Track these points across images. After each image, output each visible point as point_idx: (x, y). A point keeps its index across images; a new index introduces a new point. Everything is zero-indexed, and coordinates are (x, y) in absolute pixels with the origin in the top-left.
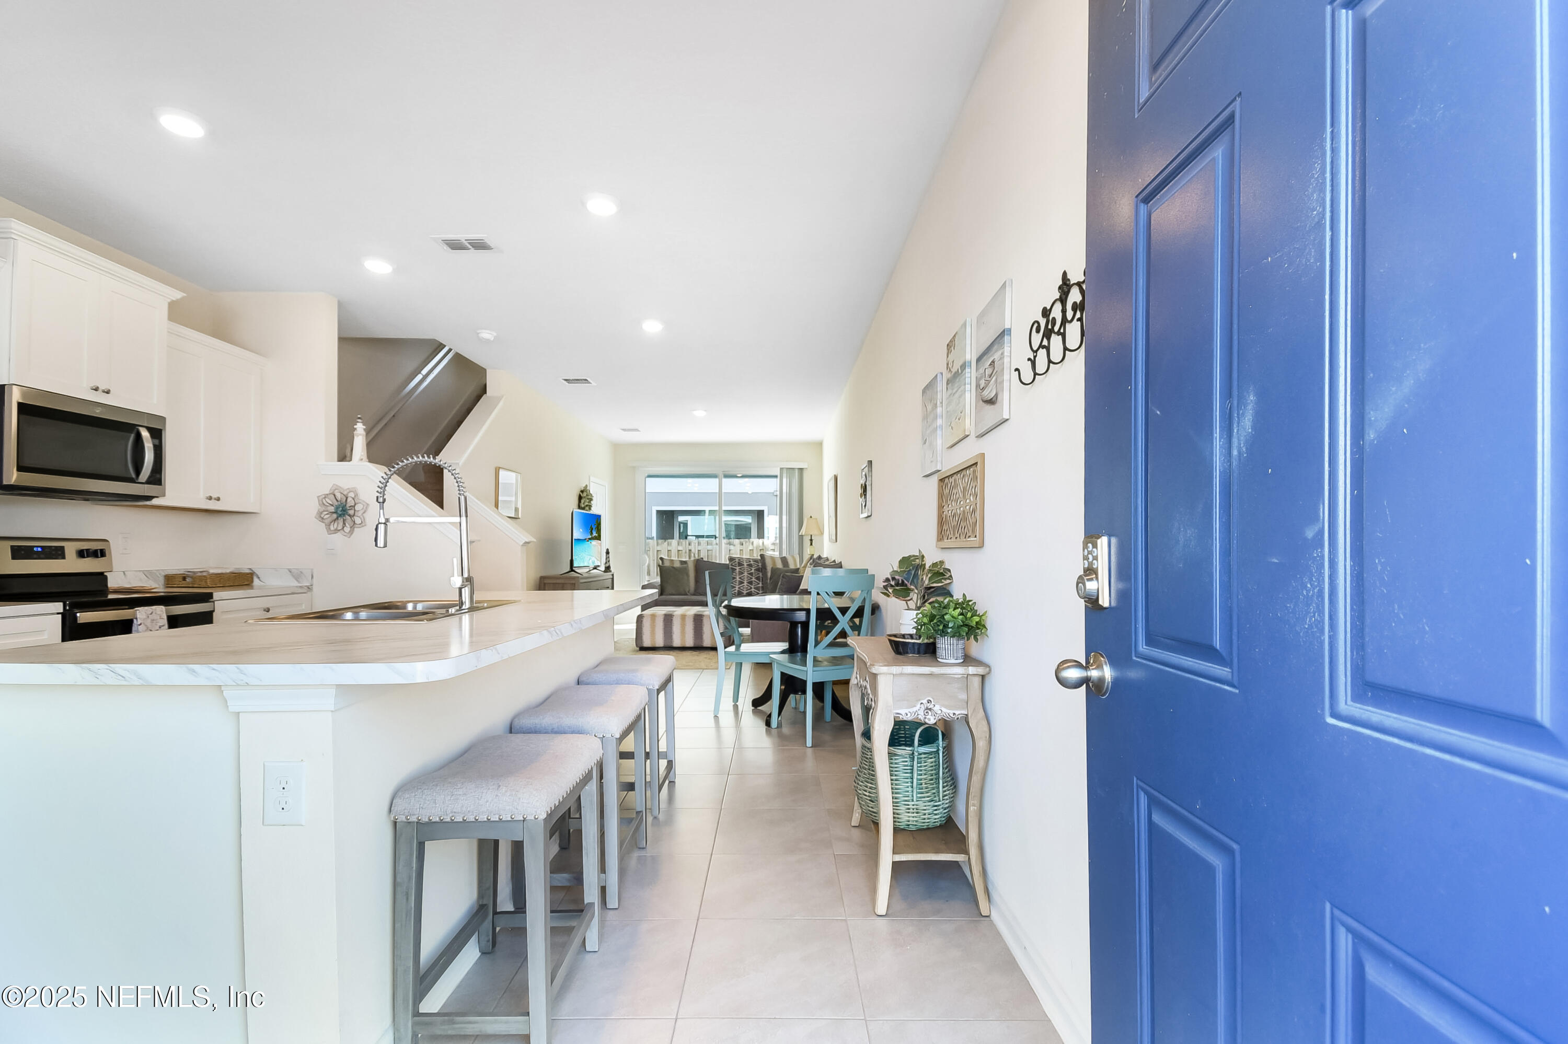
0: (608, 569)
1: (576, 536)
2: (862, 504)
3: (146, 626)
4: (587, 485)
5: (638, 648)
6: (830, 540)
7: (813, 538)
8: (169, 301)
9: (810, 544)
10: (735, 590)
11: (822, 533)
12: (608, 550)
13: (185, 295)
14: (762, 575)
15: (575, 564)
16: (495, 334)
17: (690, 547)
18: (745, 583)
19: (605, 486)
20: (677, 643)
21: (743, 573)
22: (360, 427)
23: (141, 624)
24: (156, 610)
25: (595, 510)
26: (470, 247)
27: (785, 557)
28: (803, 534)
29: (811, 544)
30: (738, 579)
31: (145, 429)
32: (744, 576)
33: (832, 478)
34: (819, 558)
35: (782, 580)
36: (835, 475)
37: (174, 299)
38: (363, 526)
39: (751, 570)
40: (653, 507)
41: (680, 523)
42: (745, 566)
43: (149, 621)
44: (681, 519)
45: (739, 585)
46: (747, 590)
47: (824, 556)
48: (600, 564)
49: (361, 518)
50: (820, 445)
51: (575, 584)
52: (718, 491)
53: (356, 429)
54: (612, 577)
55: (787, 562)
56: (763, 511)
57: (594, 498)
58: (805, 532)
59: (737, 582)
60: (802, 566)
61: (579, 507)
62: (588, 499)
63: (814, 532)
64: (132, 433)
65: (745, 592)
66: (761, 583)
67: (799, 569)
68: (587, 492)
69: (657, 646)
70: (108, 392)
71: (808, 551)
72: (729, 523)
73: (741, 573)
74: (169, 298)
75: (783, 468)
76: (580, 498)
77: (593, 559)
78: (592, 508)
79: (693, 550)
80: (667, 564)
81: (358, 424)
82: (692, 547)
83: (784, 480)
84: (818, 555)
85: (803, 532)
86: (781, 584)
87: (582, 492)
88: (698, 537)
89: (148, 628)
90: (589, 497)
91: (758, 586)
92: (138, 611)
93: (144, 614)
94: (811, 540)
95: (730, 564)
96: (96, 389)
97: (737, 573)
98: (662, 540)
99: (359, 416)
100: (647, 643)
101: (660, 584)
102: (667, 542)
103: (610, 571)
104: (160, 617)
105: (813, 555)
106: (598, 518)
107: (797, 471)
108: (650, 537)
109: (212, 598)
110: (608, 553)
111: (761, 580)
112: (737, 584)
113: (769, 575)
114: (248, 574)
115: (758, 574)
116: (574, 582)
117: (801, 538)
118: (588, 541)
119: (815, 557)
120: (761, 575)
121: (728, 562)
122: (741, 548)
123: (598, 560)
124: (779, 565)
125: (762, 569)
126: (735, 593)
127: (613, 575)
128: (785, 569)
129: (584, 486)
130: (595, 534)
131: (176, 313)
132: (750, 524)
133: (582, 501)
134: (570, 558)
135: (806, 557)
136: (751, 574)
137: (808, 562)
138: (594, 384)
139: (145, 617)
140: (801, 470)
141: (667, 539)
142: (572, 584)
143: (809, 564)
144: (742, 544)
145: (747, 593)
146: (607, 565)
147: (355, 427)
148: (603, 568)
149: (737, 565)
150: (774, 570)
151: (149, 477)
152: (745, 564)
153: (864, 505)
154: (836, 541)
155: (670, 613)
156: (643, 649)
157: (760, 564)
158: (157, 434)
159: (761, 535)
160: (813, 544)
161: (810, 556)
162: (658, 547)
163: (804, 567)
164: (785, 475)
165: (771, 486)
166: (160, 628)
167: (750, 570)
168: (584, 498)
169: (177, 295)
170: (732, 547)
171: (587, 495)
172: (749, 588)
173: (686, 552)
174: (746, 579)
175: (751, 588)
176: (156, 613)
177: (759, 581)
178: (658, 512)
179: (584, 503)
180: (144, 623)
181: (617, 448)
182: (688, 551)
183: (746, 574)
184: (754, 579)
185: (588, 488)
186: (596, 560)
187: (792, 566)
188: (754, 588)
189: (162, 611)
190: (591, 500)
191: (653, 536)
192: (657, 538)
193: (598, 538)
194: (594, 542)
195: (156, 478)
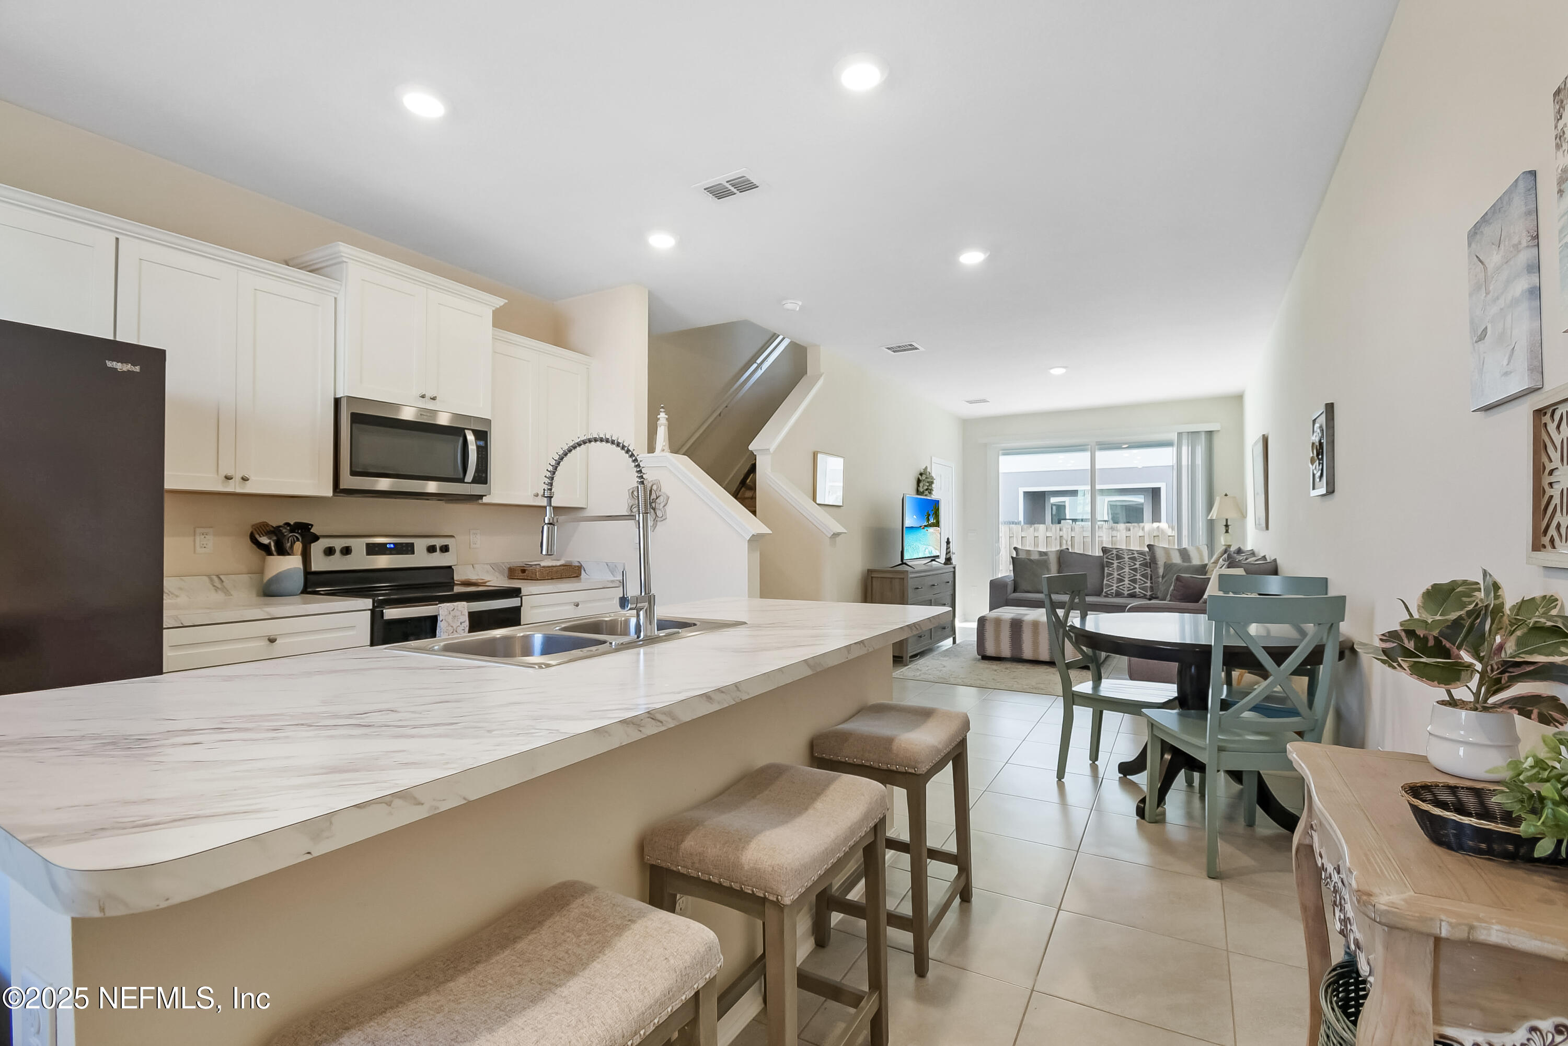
0: (948, 560)
1: (908, 523)
2: (1314, 475)
3: (447, 622)
4: (926, 468)
5: (980, 657)
6: (1257, 525)
7: (1229, 524)
8: (494, 309)
9: (1225, 531)
10: (1112, 589)
11: (1244, 516)
12: (948, 539)
13: (507, 301)
14: (1151, 571)
15: (906, 557)
16: (800, 303)
17: (1061, 533)
18: (1127, 582)
19: (952, 468)
20: (1027, 653)
21: (1123, 569)
22: (663, 416)
23: (442, 620)
24: (457, 606)
25: (935, 496)
26: (735, 190)
27: (1185, 548)
28: (1214, 518)
29: (1227, 532)
30: (1115, 574)
31: (471, 432)
32: (1125, 572)
33: (1260, 437)
34: (1239, 551)
35: (1176, 584)
36: (1264, 435)
37: (498, 307)
38: (664, 520)
39: (1135, 564)
40: (1019, 488)
41: (1052, 505)
42: (1126, 559)
43: (451, 617)
44: (1053, 500)
45: (1117, 583)
46: (1128, 591)
47: (1249, 547)
48: (938, 554)
49: (662, 512)
50: (1238, 399)
51: (903, 579)
52: (1090, 468)
53: (659, 419)
54: (953, 570)
55: (1189, 556)
56: (1159, 489)
57: (935, 481)
58: (1217, 515)
59: (1115, 579)
60: (1212, 561)
61: (918, 492)
62: (928, 482)
63: (1232, 515)
64: (460, 436)
65: (1126, 593)
66: (1149, 582)
67: (1206, 565)
68: (926, 474)
69: (1003, 656)
70: (434, 399)
71: (1222, 541)
72: (1114, 504)
73: (1120, 568)
74: (494, 307)
75: (1181, 433)
76: (919, 481)
77: (931, 548)
78: (933, 492)
79: (1065, 536)
80: (1022, 556)
81: (661, 413)
82: (1064, 533)
83: (1184, 449)
84: (1237, 547)
85: (1214, 514)
86: (1174, 590)
87: (921, 474)
88: (1074, 520)
89: (449, 624)
90: (929, 480)
91: (1146, 585)
92: (440, 608)
93: (446, 610)
94: (1227, 526)
95: (1105, 556)
96: (423, 396)
97: (1115, 567)
98: (1027, 525)
99: (662, 405)
100: (990, 650)
101: (1013, 578)
102: (1033, 527)
103: (951, 564)
104: (461, 613)
105: (1229, 546)
106: (937, 503)
107: (1203, 436)
108: (1016, 521)
109: (520, 593)
110: (948, 542)
111: (1149, 579)
112: (1115, 582)
113: (1161, 571)
114: (578, 566)
115: (1145, 570)
116: (902, 577)
117: (1211, 524)
118: (924, 528)
119: (1233, 549)
120: (1149, 571)
121: (1101, 554)
122: (1128, 534)
123: (936, 549)
124: (1177, 559)
125: (1150, 563)
126: (1113, 593)
127: (954, 568)
128: (1186, 564)
129: (924, 468)
130: (932, 521)
131: (501, 320)
132: (1142, 504)
133: (921, 485)
134: (901, 550)
135: (1219, 549)
136: (1135, 570)
137: (1221, 557)
138: (921, 349)
139: (446, 613)
140: (1210, 433)
141: (1034, 524)
142: (901, 578)
143: (1221, 560)
144: (1129, 530)
145: (1128, 594)
146: (948, 556)
147: (658, 416)
148: (942, 560)
149: (1115, 558)
150: (1169, 567)
151: (474, 477)
152: (1126, 557)
153: (1318, 474)
154: (1267, 528)
155: (1019, 617)
156: (985, 658)
157: (1148, 558)
158: (482, 436)
159: (1156, 517)
160: (1229, 531)
161: (1224, 547)
162: (1023, 533)
163: (1213, 563)
164: (1185, 442)
165: (1166, 457)
166: (461, 624)
167: (1133, 564)
168: (923, 482)
169: (500, 302)
170: (1115, 533)
171: (926, 478)
172: (1132, 587)
173: (1056, 539)
174: (1127, 576)
175: (1135, 588)
176: (457, 610)
177: (1147, 579)
178: (1026, 493)
179: (923, 487)
180: (445, 620)
181: (967, 425)
182: (1058, 538)
183: (1127, 570)
184: (1138, 577)
185: (928, 470)
186: (933, 549)
187: (1196, 561)
188: (1139, 588)
189: (464, 607)
190: (932, 483)
191: (1020, 520)
192: (1025, 523)
193: (937, 524)
194: (931, 530)
195: (482, 477)
